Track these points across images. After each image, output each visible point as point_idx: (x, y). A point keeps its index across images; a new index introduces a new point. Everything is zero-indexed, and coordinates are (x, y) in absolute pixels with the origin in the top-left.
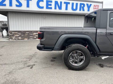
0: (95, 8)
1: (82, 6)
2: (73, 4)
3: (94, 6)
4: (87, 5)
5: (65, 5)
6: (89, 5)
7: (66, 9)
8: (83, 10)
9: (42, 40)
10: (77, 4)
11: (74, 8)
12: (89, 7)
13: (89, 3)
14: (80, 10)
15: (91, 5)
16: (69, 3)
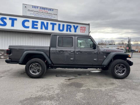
0: (82, 30)
1: (69, 27)
2: (59, 25)
3: (81, 27)
4: (74, 26)
5: (52, 25)
6: (76, 27)
7: (53, 29)
8: (70, 31)
9: (10, 55)
10: (63, 25)
11: (61, 28)
12: (76, 28)
13: (76, 25)
14: (67, 31)
15: (77, 26)
16: (56, 24)
